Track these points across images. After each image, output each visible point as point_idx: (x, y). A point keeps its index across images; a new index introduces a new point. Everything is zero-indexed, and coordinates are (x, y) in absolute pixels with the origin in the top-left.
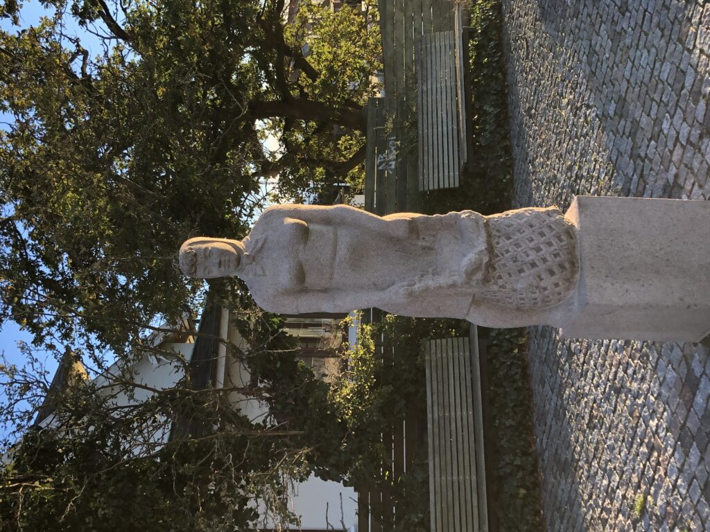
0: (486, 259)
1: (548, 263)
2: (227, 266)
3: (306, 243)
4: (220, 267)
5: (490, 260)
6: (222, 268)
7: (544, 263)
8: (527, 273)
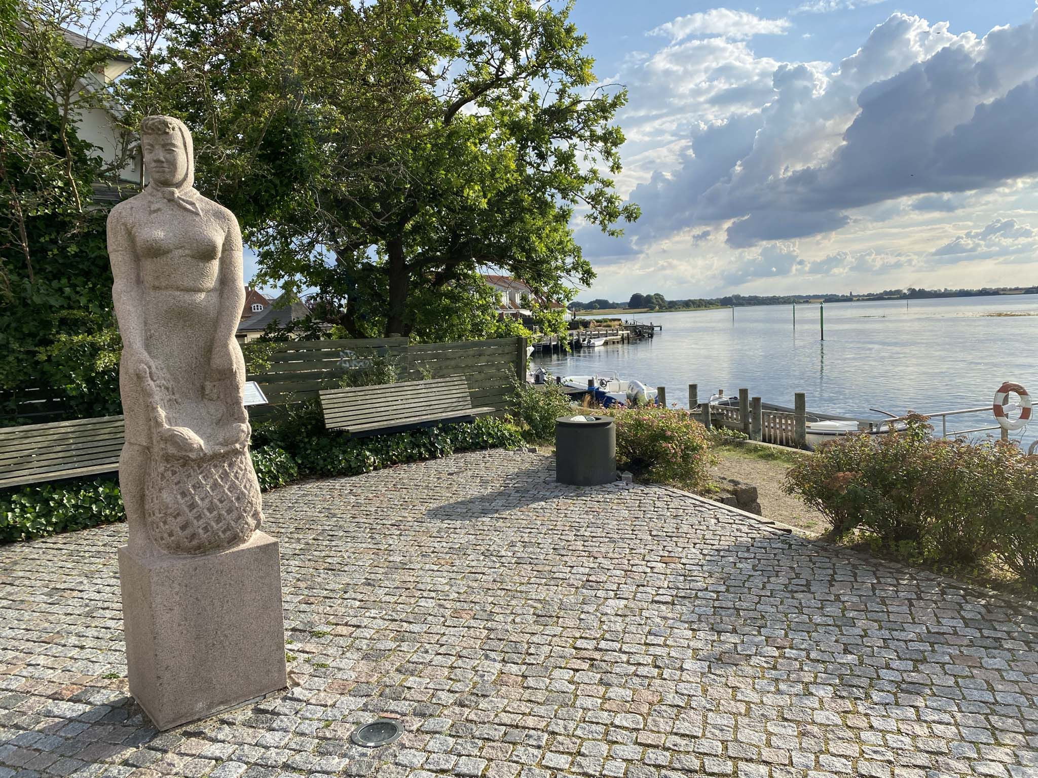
0: (193, 455)
1: (195, 521)
2: (157, 169)
3: (193, 257)
4: (155, 161)
5: (193, 460)
6: (153, 165)
7: (195, 518)
8: (181, 501)
